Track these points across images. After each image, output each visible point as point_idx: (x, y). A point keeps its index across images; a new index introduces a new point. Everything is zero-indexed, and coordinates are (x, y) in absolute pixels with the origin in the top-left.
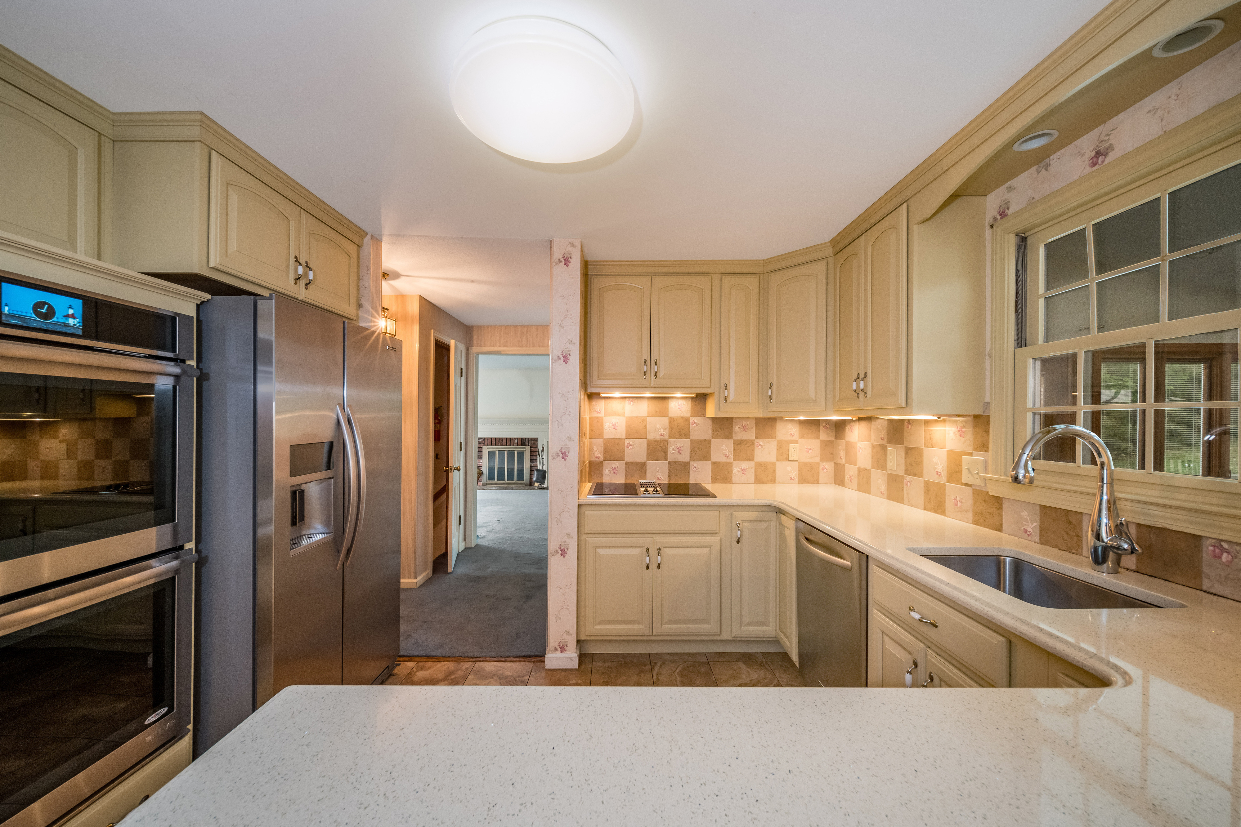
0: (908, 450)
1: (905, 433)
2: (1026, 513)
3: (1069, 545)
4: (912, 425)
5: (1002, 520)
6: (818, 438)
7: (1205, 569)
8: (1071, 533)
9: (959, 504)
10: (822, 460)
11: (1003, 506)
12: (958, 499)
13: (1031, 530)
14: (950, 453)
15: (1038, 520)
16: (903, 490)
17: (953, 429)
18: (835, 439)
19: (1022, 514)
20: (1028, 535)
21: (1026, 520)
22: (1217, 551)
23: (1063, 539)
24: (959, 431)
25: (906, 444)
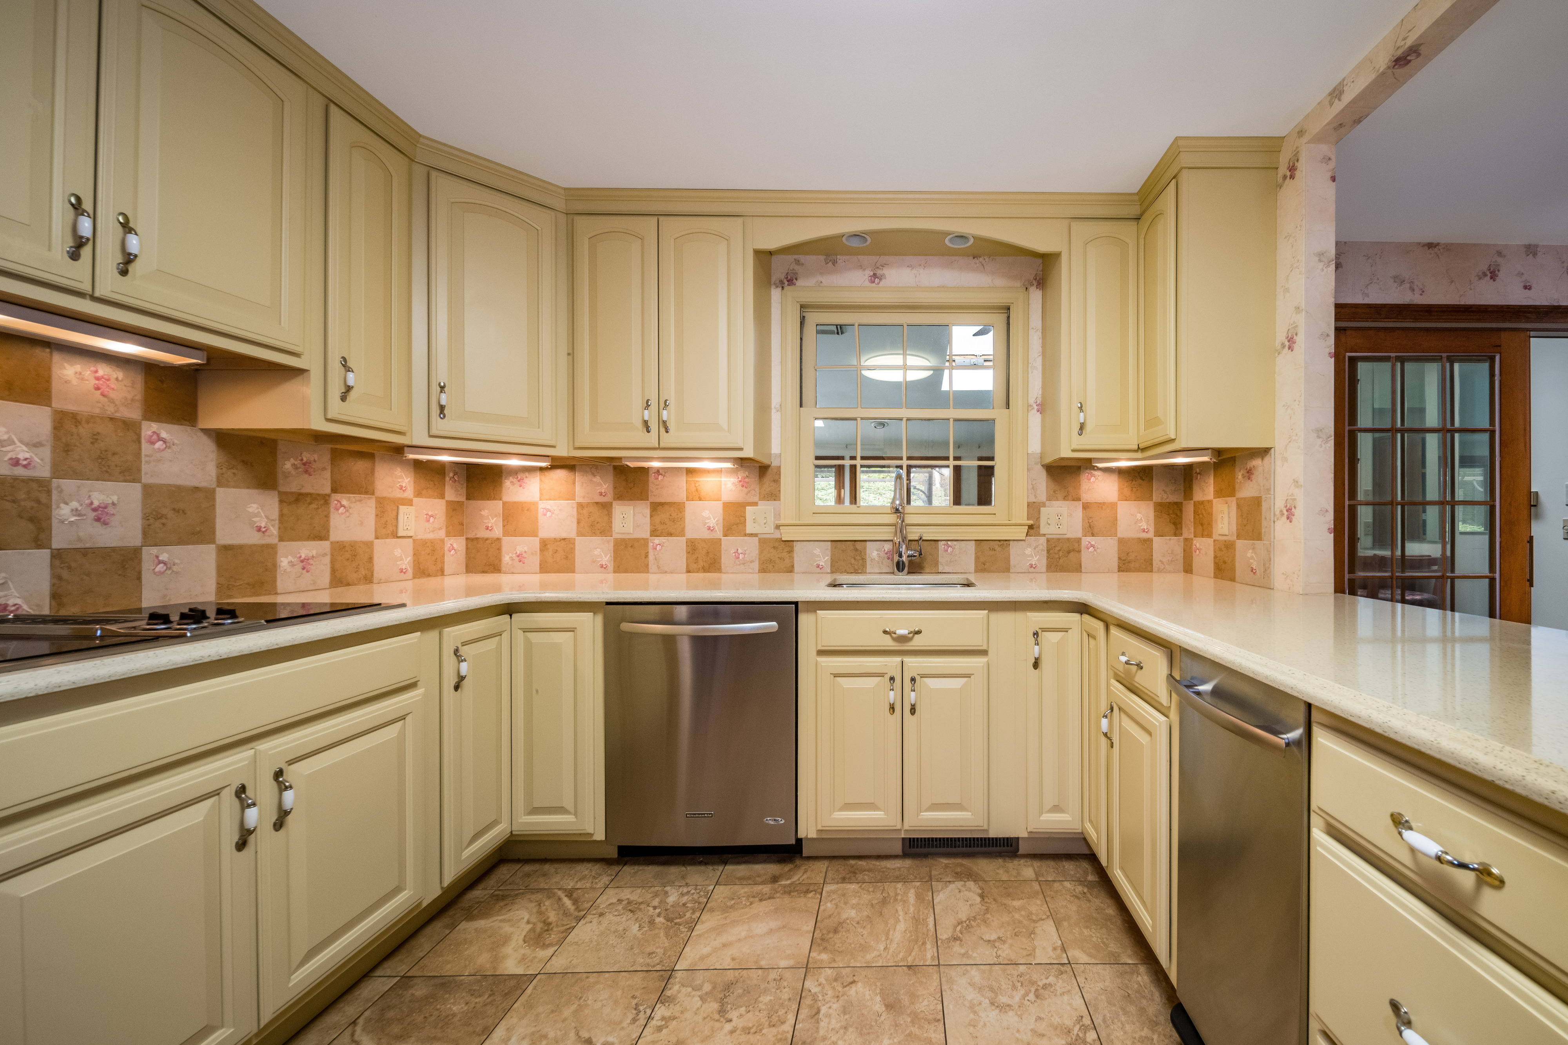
0: (656, 507)
1: (651, 485)
2: (818, 550)
3: (856, 567)
4: (664, 476)
5: (793, 562)
6: (442, 496)
7: (940, 559)
8: (858, 558)
9: (741, 556)
10: (448, 534)
11: (795, 549)
12: (740, 551)
13: (823, 564)
14: (727, 506)
15: (829, 553)
16: (647, 556)
17: (732, 479)
18: (468, 499)
19: (815, 552)
20: (820, 569)
21: (818, 556)
22: (946, 547)
23: (851, 564)
24: (740, 481)
25: (651, 499)
